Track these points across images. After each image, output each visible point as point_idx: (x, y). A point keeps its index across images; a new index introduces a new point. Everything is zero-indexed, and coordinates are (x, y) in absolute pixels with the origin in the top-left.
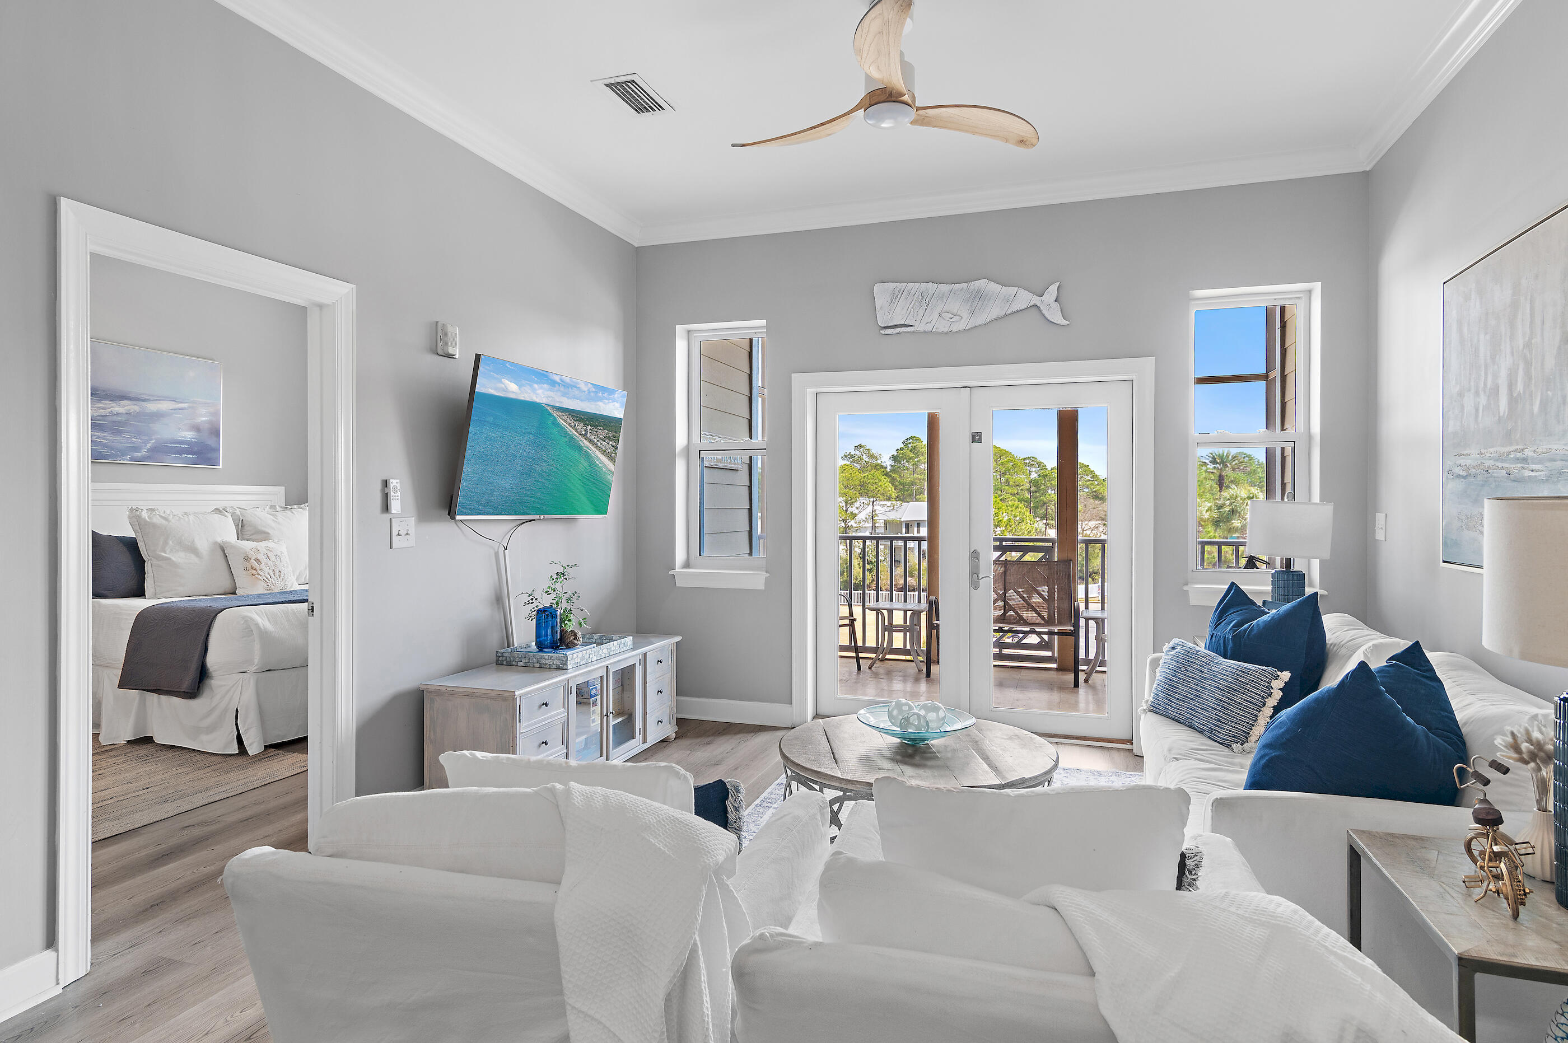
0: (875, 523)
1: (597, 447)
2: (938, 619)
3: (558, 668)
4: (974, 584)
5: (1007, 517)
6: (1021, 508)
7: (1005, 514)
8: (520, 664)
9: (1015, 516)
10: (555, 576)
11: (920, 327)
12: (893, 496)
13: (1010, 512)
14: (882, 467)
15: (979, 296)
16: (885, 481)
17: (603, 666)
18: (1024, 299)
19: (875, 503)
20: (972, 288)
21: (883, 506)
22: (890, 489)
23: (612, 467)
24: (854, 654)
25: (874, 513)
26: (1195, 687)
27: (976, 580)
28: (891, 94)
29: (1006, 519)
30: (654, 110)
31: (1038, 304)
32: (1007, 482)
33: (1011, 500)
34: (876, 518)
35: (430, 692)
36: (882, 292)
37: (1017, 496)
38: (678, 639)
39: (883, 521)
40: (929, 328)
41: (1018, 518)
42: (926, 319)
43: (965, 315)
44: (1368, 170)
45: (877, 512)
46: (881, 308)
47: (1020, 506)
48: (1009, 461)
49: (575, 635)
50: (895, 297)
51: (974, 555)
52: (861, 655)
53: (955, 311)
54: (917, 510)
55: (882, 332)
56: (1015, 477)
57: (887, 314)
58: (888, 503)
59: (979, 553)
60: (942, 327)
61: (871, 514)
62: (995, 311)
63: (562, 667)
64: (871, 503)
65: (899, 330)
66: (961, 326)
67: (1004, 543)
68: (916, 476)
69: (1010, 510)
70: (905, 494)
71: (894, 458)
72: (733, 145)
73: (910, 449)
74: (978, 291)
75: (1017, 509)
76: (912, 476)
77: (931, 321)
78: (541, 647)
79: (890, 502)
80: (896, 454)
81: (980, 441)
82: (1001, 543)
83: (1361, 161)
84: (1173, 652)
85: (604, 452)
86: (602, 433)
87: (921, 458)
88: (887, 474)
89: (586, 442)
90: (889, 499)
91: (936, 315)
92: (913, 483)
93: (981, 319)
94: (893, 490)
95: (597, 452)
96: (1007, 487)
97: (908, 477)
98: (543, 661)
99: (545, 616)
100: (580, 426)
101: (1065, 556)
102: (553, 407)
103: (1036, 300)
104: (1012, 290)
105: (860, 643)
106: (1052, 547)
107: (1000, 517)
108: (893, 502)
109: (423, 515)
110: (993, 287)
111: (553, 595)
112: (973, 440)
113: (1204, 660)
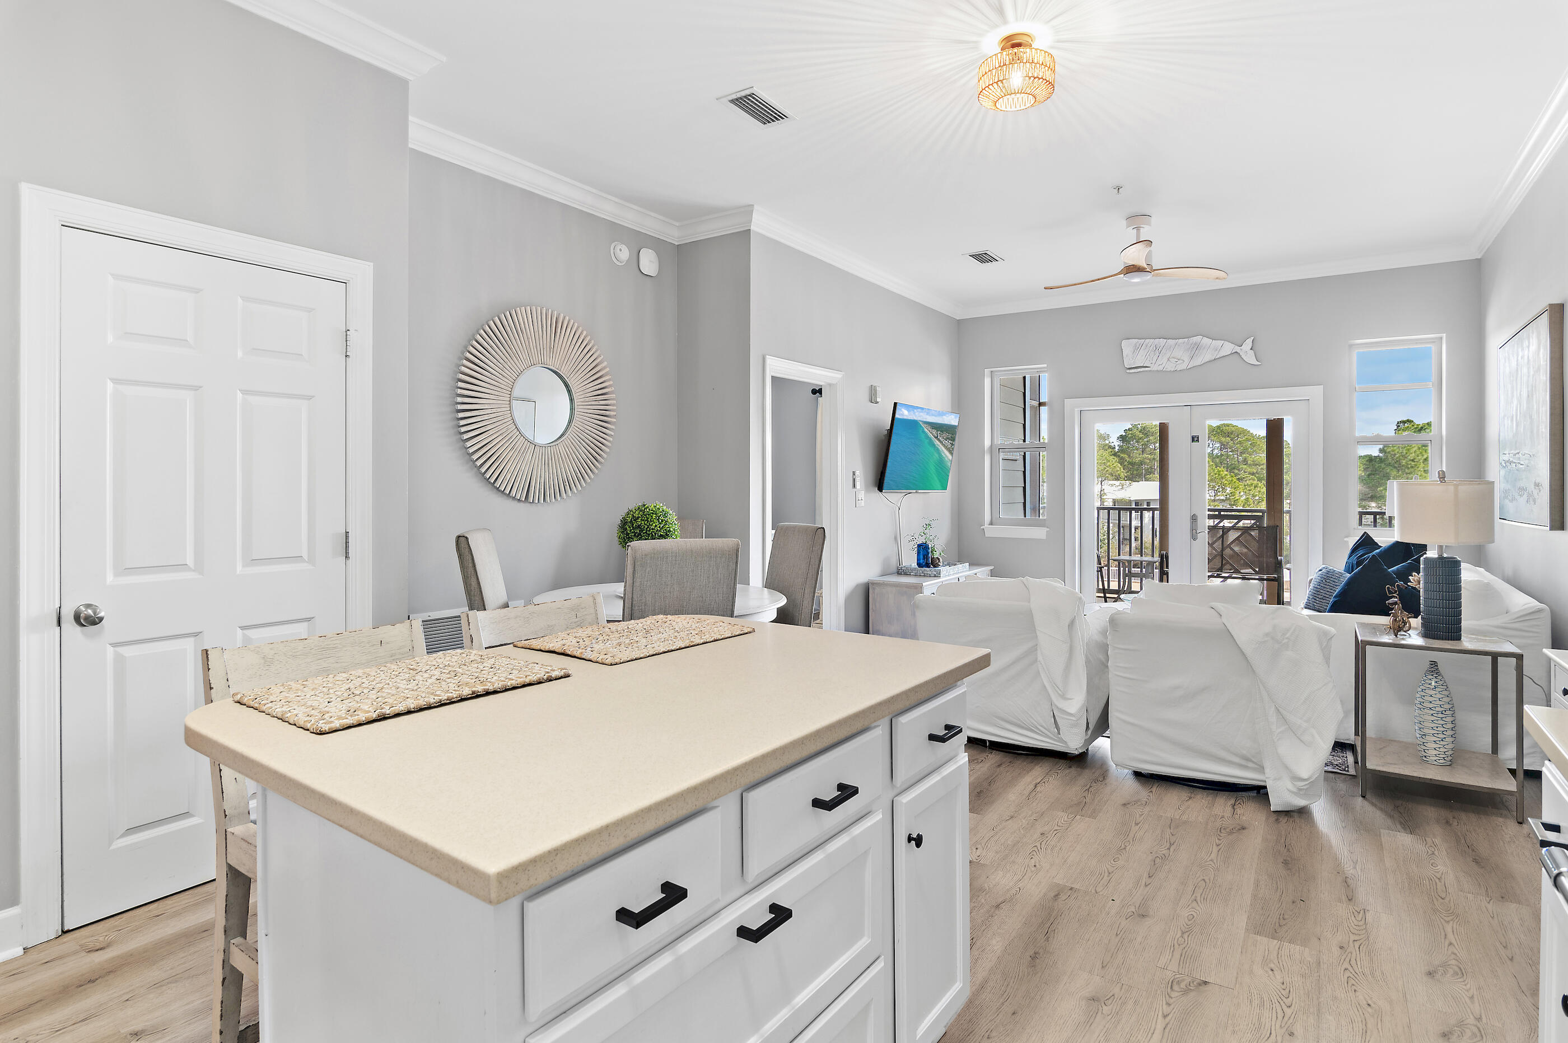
0: (1104, 502)
1: (943, 444)
2: (1167, 567)
3: (935, 576)
4: (1194, 537)
5: (1244, 496)
6: (1260, 487)
7: (1242, 493)
8: (912, 574)
9: (1254, 496)
10: (925, 526)
11: (1154, 368)
12: (1122, 475)
13: (1247, 492)
14: (1110, 447)
15: (1197, 347)
16: (1114, 461)
17: (956, 578)
18: (1228, 348)
19: (1103, 483)
20: (1191, 342)
21: (1112, 485)
22: (1119, 469)
23: (950, 457)
24: (1102, 595)
25: (1102, 492)
26: (1330, 590)
27: (1195, 534)
28: (1139, 268)
29: (1244, 498)
30: (992, 262)
31: (1238, 351)
32: (1245, 461)
33: (1250, 479)
34: (1105, 497)
35: (873, 584)
36: (1127, 346)
37: (1257, 475)
38: (992, 568)
39: (1112, 500)
40: (1160, 368)
41: (1257, 498)
42: (1159, 363)
43: (1186, 359)
44: (1479, 258)
45: (1105, 491)
46: (1127, 356)
47: (1260, 485)
48: (1248, 440)
49: (939, 559)
50: (1137, 349)
51: (1194, 518)
52: (1108, 595)
53: (1179, 357)
54: (1147, 490)
55: (1128, 371)
56: (1253, 456)
57: (1131, 359)
58: (1117, 483)
59: (1197, 516)
60: (1170, 367)
61: (1099, 493)
62: (1208, 357)
63: (937, 575)
64: (1100, 483)
65: (1139, 370)
66: (1184, 366)
67: (1222, 513)
68: (1145, 455)
69: (1248, 489)
70: (1135, 473)
71: (1122, 438)
72: (1045, 288)
73: (1139, 430)
74: (1195, 344)
75: (1256, 488)
76: (1140, 456)
77: (1163, 363)
78: (919, 565)
79: (1119, 482)
80: (1124, 434)
81: (1198, 441)
82: (1220, 513)
83: (1472, 253)
84: (1320, 572)
85: (946, 448)
86: (946, 435)
87: (1151, 438)
88: (1115, 454)
89: (937, 442)
90: (1117, 479)
91: (1165, 360)
92: (1142, 463)
93: (1197, 361)
94: (1122, 470)
95: (943, 448)
96: (1245, 466)
97: (1137, 457)
98: (926, 572)
99: (923, 550)
100: (934, 432)
101: (1271, 524)
102: (922, 421)
103: (1238, 349)
104: (1220, 343)
105: (1106, 587)
106: (1263, 516)
107: (1236, 496)
108: (1122, 482)
109: (867, 490)
110: (1206, 341)
111: (924, 537)
112: (1193, 440)
113: (1337, 575)
